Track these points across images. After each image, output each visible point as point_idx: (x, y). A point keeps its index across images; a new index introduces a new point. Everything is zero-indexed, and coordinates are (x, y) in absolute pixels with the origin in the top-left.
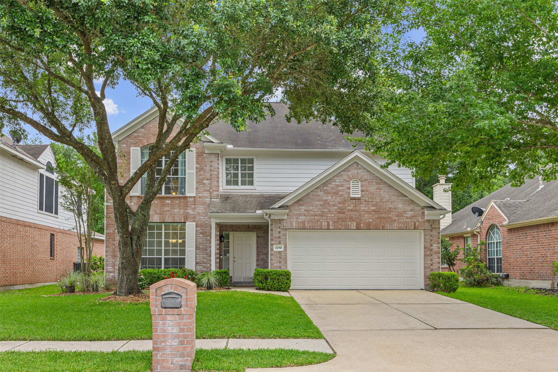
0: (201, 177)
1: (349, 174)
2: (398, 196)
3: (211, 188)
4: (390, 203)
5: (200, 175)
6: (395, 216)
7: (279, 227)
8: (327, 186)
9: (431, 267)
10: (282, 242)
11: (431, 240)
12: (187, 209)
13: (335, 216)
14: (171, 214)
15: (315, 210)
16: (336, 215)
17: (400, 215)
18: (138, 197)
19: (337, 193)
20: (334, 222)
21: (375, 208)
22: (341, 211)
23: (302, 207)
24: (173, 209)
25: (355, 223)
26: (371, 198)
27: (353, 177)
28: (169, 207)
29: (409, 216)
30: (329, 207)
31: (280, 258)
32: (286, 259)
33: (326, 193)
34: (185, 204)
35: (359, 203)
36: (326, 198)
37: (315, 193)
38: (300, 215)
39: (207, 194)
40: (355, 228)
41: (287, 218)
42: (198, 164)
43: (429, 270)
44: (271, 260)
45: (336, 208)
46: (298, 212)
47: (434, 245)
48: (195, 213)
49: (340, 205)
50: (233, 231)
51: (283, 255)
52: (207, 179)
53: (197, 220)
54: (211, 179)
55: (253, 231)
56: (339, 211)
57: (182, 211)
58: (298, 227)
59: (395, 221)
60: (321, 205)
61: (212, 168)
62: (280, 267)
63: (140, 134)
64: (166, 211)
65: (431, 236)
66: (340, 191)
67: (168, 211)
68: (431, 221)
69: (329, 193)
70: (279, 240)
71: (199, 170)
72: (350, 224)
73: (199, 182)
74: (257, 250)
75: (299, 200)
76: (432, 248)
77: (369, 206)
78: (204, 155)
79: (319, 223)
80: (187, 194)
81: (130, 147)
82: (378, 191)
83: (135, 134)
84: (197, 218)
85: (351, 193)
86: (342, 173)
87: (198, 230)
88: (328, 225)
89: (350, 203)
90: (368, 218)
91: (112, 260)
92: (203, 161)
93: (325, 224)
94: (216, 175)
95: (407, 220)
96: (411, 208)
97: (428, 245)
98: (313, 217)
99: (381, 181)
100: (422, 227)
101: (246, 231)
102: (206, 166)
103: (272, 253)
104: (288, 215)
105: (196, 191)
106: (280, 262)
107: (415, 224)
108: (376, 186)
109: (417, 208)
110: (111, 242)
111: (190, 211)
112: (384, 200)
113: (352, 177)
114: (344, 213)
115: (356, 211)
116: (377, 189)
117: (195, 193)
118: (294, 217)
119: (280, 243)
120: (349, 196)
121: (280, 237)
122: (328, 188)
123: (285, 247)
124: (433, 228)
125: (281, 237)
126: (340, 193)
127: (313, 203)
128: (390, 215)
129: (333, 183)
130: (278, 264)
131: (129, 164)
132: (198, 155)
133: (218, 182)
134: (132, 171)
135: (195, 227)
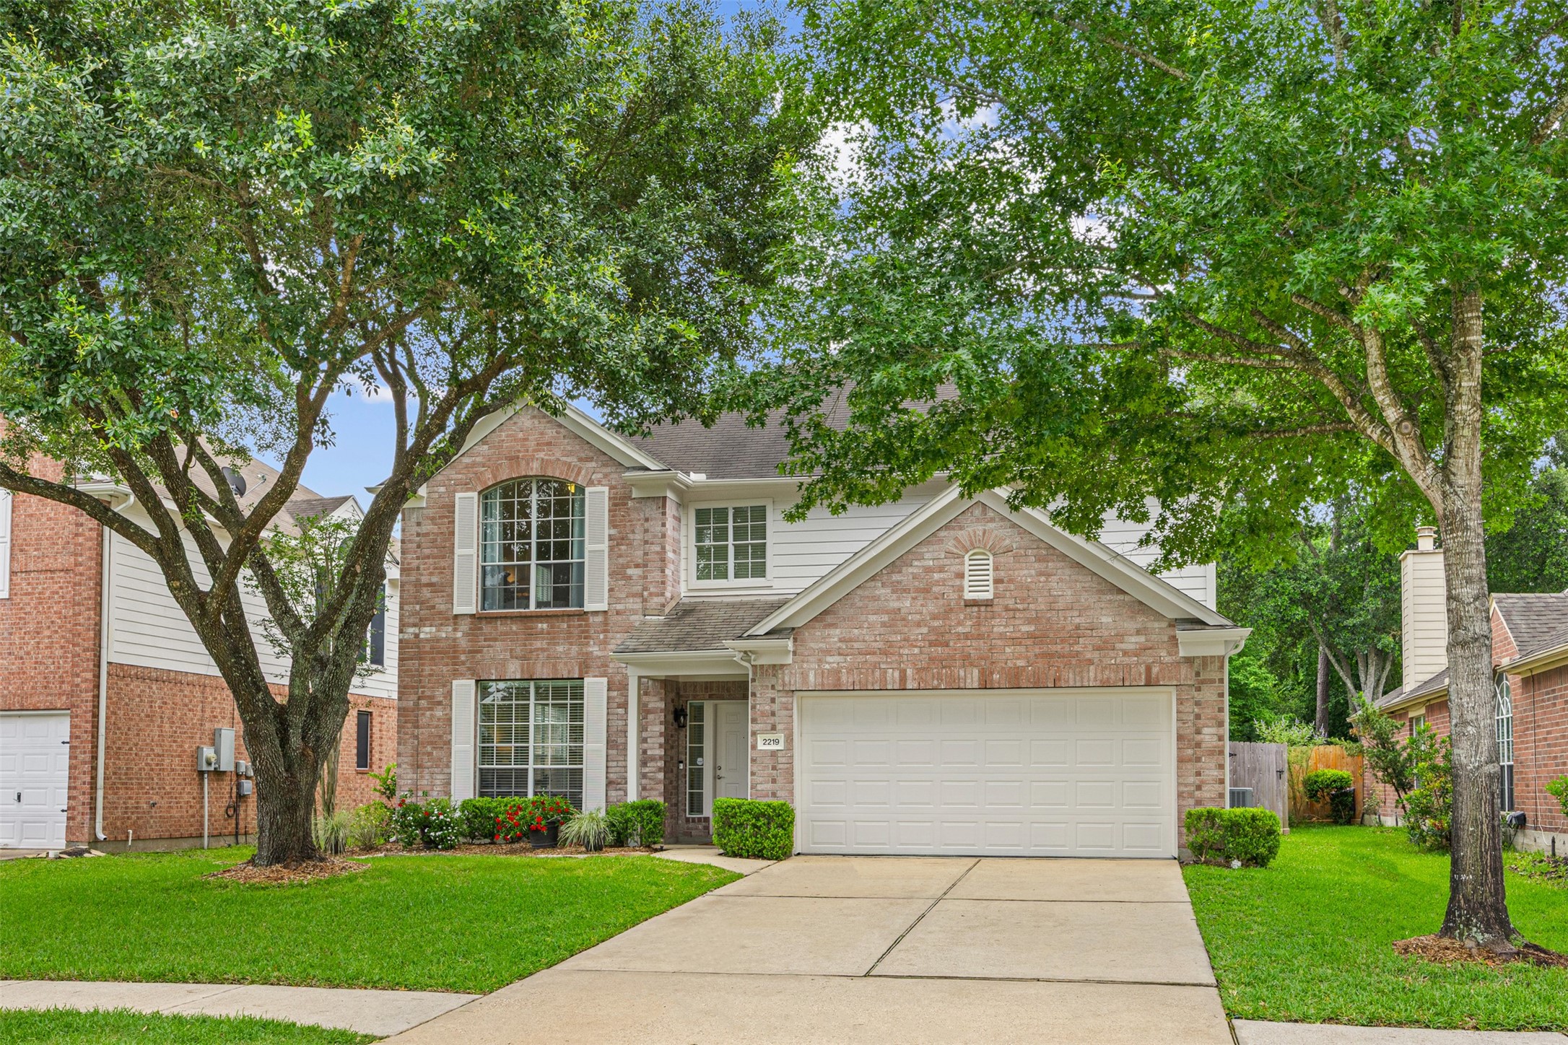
0: (621, 561)
1: (962, 535)
2: (1100, 592)
3: (645, 589)
4: (1076, 613)
5: (620, 556)
6: (1090, 648)
7: (773, 687)
8: (900, 572)
9: (1197, 793)
10: (779, 727)
11: (1198, 717)
12: (588, 644)
13: (921, 653)
14: (548, 657)
15: (867, 638)
16: (925, 650)
17: (1104, 646)
18: (472, 616)
19: (927, 590)
20: (919, 670)
21: (1033, 628)
22: (939, 640)
23: (832, 632)
24: (555, 644)
25: (976, 672)
26: (1023, 600)
27: (972, 544)
28: (543, 639)
29: (1132, 647)
30: (906, 629)
31: (774, 768)
32: (790, 773)
33: (899, 590)
34: (583, 632)
35: (989, 615)
36: (895, 605)
37: (867, 593)
38: (828, 652)
39: (635, 604)
40: (976, 685)
41: (794, 662)
42: (615, 527)
43: (1192, 802)
44: (752, 774)
45: (925, 630)
46: (823, 646)
47: (1206, 730)
48: (605, 653)
49: (936, 623)
51: (783, 760)
52: (637, 566)
53: (610, 671)
54: (645, 566)
56: (933, 638)
57: (575, 649)
58: (822, 684)
59: (1090, 662)
60: (884, 624)
61: (648, 537)
62: (774, 795)
63: (479, 459)
64: (537, 649)
65: (1197, 704)
66: (937, 583)
67: (543, 650)
68: (1197, 662)
69: (906, 591)
70: (771, 720)
71: (617, 542)
72: (962, 673)
73: (618, 573)
75: (825, 612)
76: (1198, 737)
77: (1017, 622)
78: (630, 503)
79: (877, 673)
80: (588, 607)
81: (455, 491)
82: (1043, 579)
83: (465, 460)
84: (611, 665)
85: (966, 589)
86: (942, 534)
87: (614, 698)
88: (903, 678)
89: (962, 616)
90: (1013, 656)
91: (410, 776)
92: (627, 518)
93: (893, 676)
94: (658, 553)
95: (1126, 660)
96: (1139, 626)
97: (1189, 730)
98: (861, 658)
99: (1051, 551)
100: (1170, 678)
102: (633, 532)
103: (754, 755)
104: (794, 653)
105: (610, 597)
106: (774, 781)
107: (1148, 669)
108: (1036, 565)
109: (1156, 625)
110: (410, 731)
111: (594, 650)
112: (1061, 605)
113: (967, 544)
114: (947, 645)
115: (980, 637)
116: (1041, 574)
117: (606, 602)
118: (811, 659)
119: (774, 728)
120: (960, 597)
121: (773, 714)
122: (904, 576)
123: (789, 740)
124: (1203, 682)
125: (778, 713)
126: (935, 589)
127: (863, 618)
128: (1076, 648)
129: (916, 563)
130: (769, 786)
131: (453, 534)
132: (615, 505)
133: (663, 571)
134: (457, 551)
135: (606, 689)
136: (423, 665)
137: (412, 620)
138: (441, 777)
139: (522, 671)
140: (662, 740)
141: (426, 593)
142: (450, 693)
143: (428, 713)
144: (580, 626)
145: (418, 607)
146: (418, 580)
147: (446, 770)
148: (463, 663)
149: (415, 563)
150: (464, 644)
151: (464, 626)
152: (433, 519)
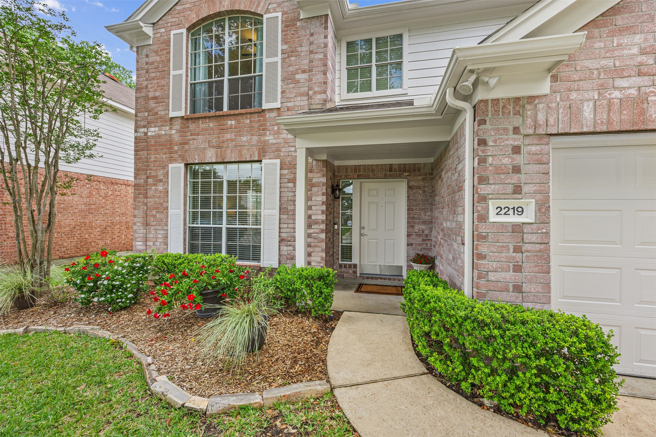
0: (291, 69)
3: (310, 89)
5: (291, 65)
7: (516, 130)
10: (526, 189)
12: (265, 135)
14: (236, 146)
18: (183, 118)
23: (625, 40)
24: (240, 136)
28: (232, 132)
31: (518, 249)
32: (544, 256)
34: (261, 125)
39: (302, 100)
41: (554, 91)
42: (286, 43)
44: (477, 256)
46: (609, 63)
48: (279, 141)
50: (359, 177)
51: (534, 238)
52: (304, 72)
53: (282, 154)
55: (400, 176)
57: (255, 138)
58: (609, 122)
61: (313, 47)
62: (518, 288)
63: (187, 6)
64: (228, 140)
67: (232, 140)
70: (514, 179)
71: (287, 55)
73: (289, 79)
74: (409, 214)
78: (299, 24)
80: (265, 106)
81: (170, 30)
83: (178, 8)
84: (283, 150)
87: (285, 175)
91: (142, 231)
92: (296, 36)
94: (321, 60)
101: (386, 177)
102: (301, 45)
103: (483, 229)
104: (555, 78)
105: (282, 97)
106: (518, 269)
110: (141, 200)
111: (270, 138)
117: (279, 101)
118: (585, 85)
119: (517, 190)
123: (543, 208)
125: (524, 169)
130: (509, 276)
131: (169, 60)
132: (287, 26)
133: (325, 74)
134: (172, 73)
135: (279, 168)
136: (150, 154)
137: (143, 123)
138: (162, 232)
139: (217, 157)
140: (324, 208)
141: (152, 104)
142: (167, 173)
143: (153, 187)
144: (259, 121)
145: (146, 114)
146: (147, 96)
147: (165, 228)
148: (176, 152)
149: (145, 83)
150: (176, 138)
151: (177, 125)
152: (156, 52)
